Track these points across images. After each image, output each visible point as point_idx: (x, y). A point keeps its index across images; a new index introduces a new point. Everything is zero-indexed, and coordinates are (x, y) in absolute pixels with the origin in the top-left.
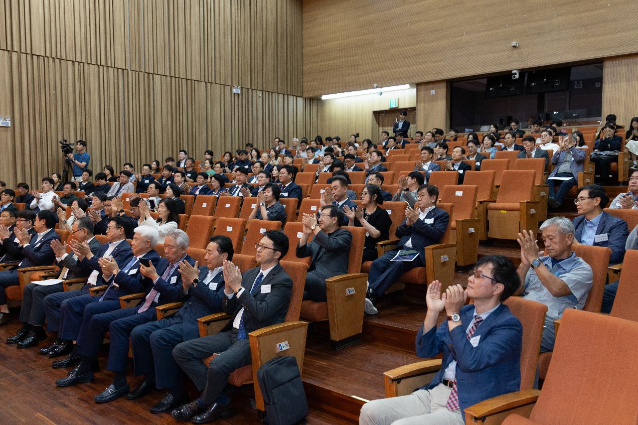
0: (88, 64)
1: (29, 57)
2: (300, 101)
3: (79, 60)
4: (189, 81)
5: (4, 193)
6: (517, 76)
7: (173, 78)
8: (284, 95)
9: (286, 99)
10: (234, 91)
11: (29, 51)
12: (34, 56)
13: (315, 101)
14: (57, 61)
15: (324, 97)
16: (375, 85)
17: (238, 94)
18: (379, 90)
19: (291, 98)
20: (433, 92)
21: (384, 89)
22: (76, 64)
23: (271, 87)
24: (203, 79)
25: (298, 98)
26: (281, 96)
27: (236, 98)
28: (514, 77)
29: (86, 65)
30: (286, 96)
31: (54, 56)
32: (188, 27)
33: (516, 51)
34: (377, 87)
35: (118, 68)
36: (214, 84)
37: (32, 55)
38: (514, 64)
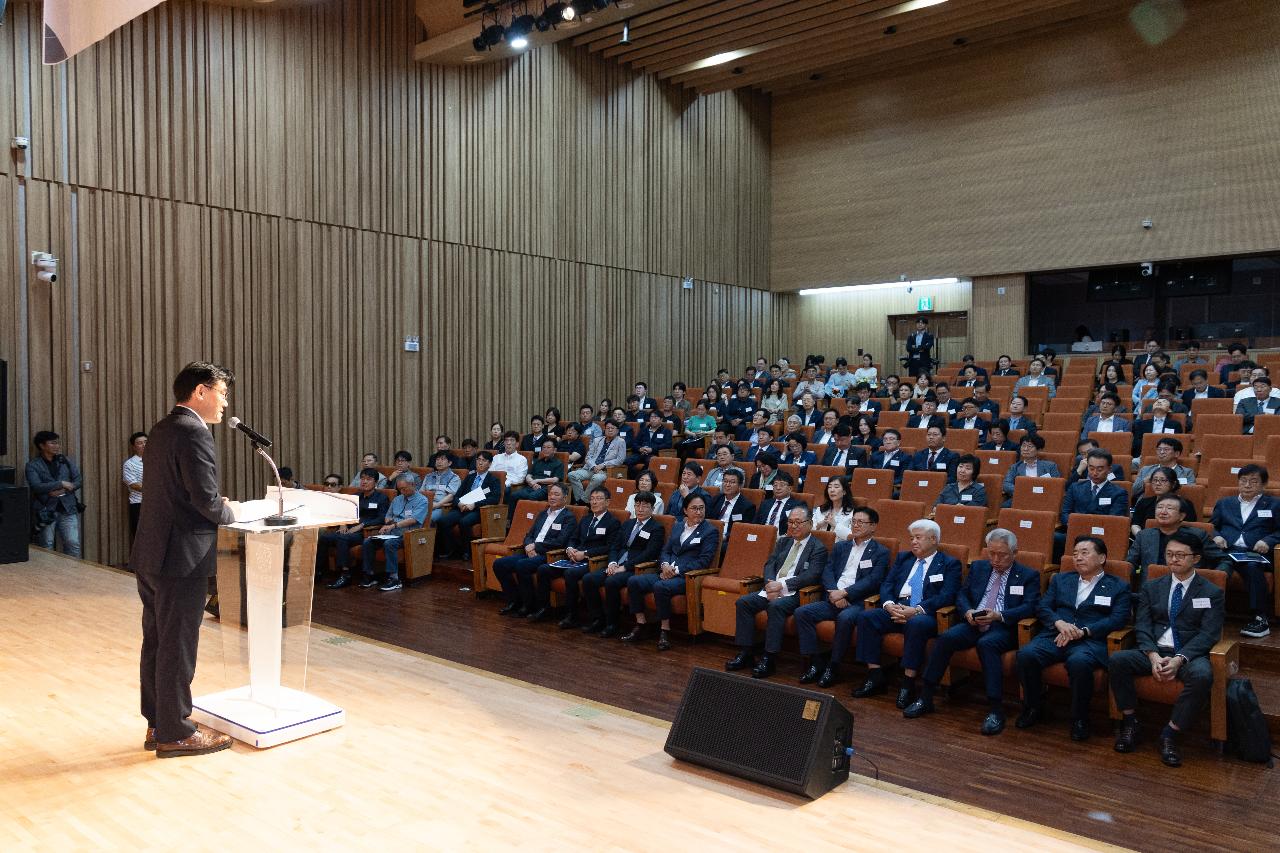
0: (510, 252)
1: (442, 245)
2: (767, 296)
3: (499, 248)
4: (629, 272)
5: (481, 457)
6: (1150, 272)
7: (610, 269)
8: (746, 288)
9: (748, 294)
10: (685, 285)
11: (441, 239)
12: (448, 245)
13: (787, 297)
14: (474, 249)
15: (802, 293)
16: (903, 277)
17: (689, 290)
18: (907, 284)
19: (754, 292)
20: (1002, 290)
21: (914, 284)
22: (496, 253)
23: (731, 279)
24: (645, 270)
25: (764, 293)
26: (742, 290)
27: (687, 296)
28: (1146, 272)
29: (507, 254)
30: (748, 290)
31: (470, 243)
32: (629, 190)
33: (1148, 235)
34: (905, 280)
35: (544, 257)
36: (659, 276)
37: (444, 242)
38: (1146, 253)
